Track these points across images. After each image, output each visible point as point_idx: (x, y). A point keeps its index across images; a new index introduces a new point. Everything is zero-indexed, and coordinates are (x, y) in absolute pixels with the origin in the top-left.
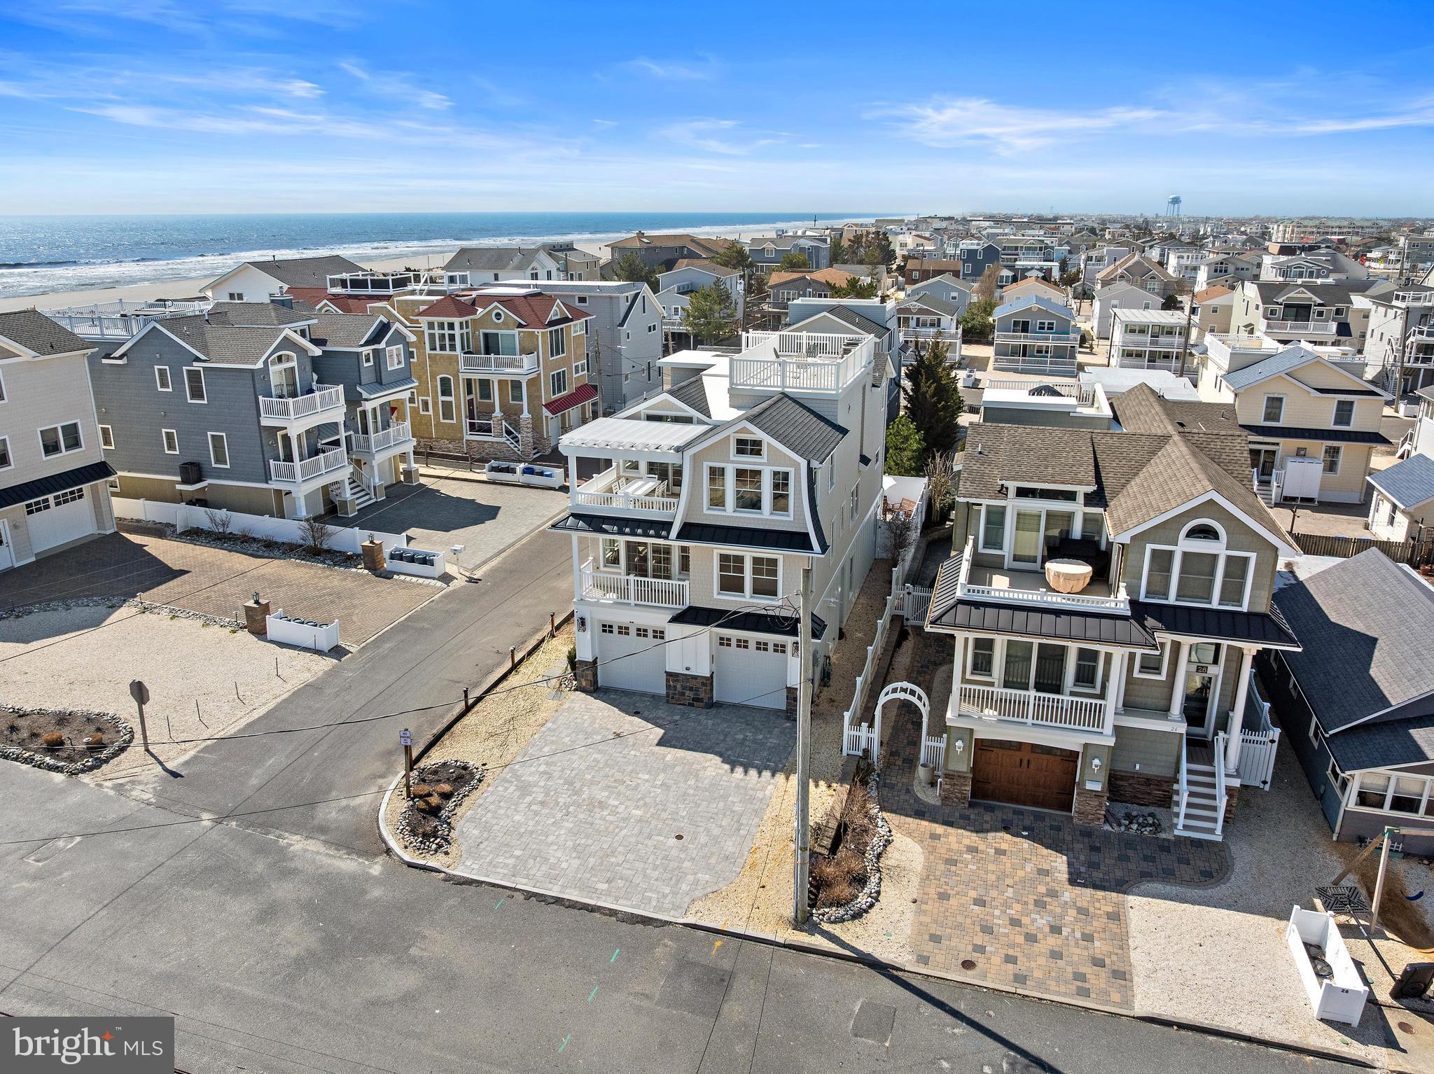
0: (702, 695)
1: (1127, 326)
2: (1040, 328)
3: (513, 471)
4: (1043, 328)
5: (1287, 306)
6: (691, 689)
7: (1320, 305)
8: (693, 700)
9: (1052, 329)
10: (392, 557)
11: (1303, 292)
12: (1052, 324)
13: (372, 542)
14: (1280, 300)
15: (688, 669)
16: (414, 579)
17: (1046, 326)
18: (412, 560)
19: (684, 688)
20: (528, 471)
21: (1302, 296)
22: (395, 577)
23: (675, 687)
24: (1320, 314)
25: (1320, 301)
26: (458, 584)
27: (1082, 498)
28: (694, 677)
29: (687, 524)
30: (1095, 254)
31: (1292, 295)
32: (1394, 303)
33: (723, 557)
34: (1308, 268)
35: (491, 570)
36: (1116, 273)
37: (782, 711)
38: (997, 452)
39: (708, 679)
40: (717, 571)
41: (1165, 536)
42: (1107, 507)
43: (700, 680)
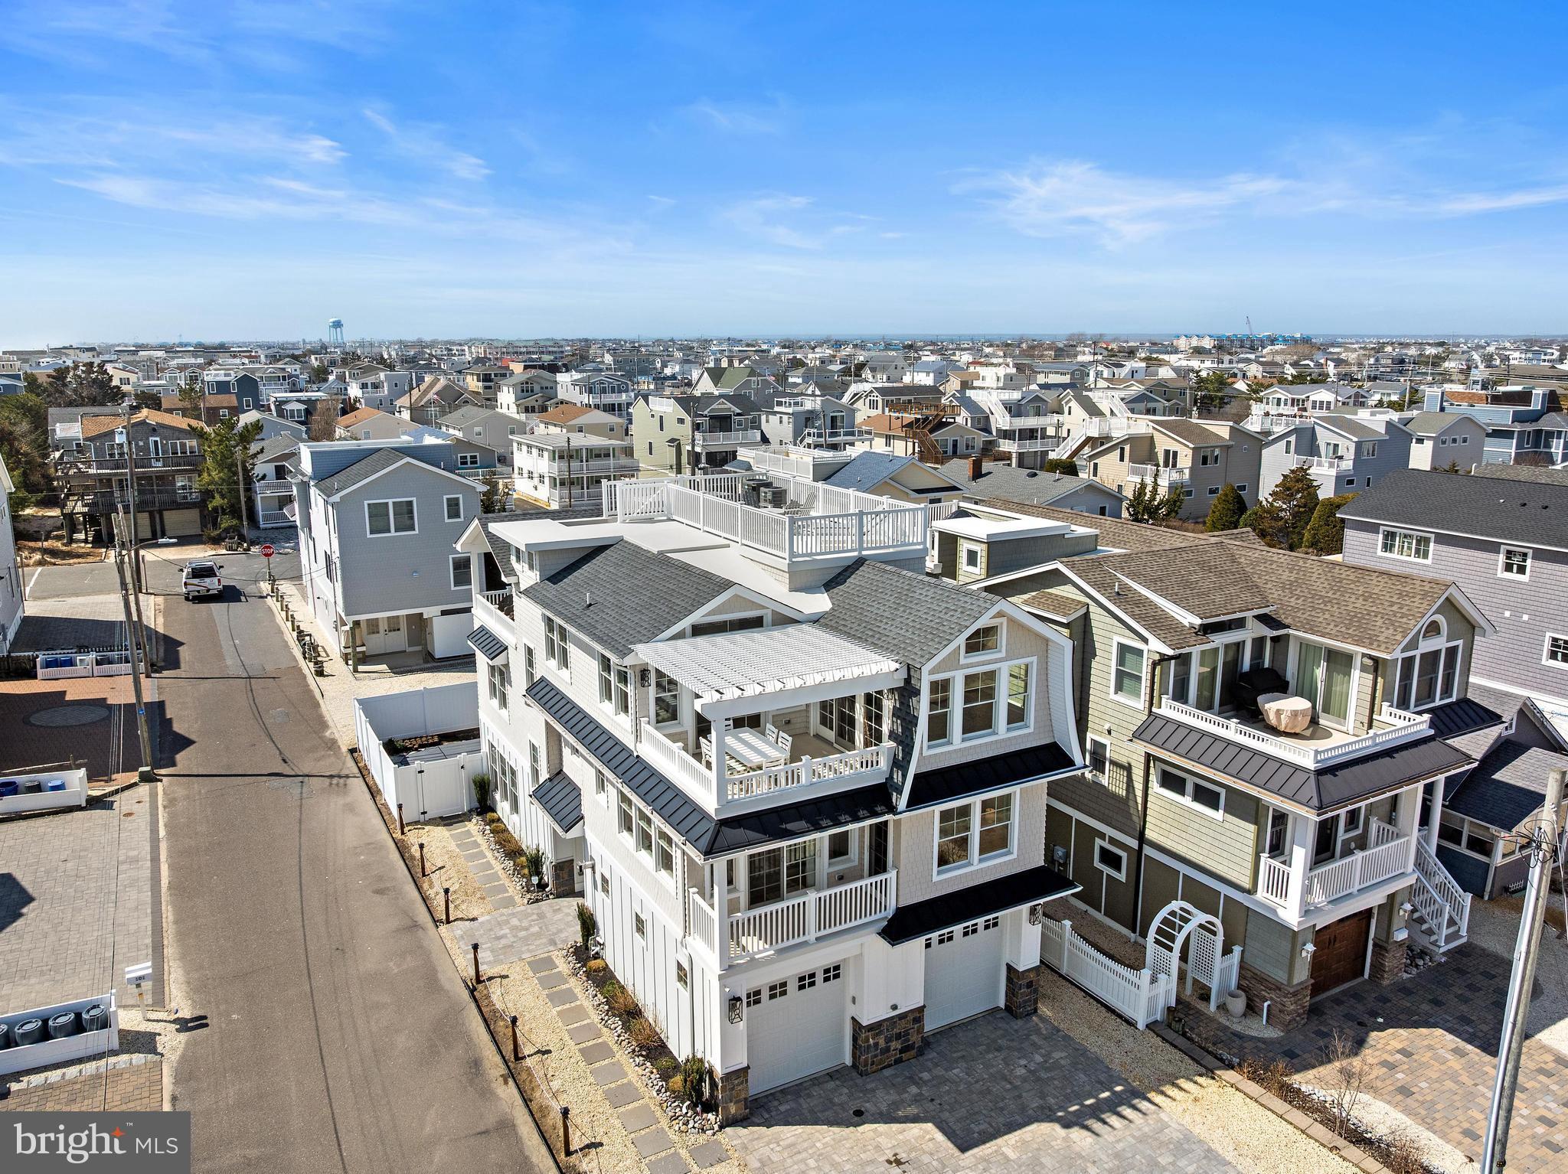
0: (914, 1038)
1: (554, 452)
2: (462, 463)
4: (466, 463)
5: (712, 417)
6: (898, 1037)
7: (738, 414)
8: (902, 1051)
9: (476, 463)
11: (723, 403)
12: (475, 457)
14: (706, 412)
15: (894, 1007)
17: (469, 459)
18: (44, 1033)
19: (888, 1040)
20: (4, 791)
21: (723, 406)
22: (14, 1085)
23: (876, 1044)
24: (740, 424)
25: (739, 411)
26: (171, 1042)
27: (1250, 623)
28: (902, 1017)
29: (917, 777)
30: (370, 380)
31: (714, 406)
32: (776, 409)
33: (945, 816)
34: (610, 383)
35: (197, 988)
36: (425, 400)
37: (997, 1009)
38: (1130, 589)
39: (921, 1009)
40: (936, 840)
41: (1413, 644)
42: (1288, 627)
43: (911, 1017)
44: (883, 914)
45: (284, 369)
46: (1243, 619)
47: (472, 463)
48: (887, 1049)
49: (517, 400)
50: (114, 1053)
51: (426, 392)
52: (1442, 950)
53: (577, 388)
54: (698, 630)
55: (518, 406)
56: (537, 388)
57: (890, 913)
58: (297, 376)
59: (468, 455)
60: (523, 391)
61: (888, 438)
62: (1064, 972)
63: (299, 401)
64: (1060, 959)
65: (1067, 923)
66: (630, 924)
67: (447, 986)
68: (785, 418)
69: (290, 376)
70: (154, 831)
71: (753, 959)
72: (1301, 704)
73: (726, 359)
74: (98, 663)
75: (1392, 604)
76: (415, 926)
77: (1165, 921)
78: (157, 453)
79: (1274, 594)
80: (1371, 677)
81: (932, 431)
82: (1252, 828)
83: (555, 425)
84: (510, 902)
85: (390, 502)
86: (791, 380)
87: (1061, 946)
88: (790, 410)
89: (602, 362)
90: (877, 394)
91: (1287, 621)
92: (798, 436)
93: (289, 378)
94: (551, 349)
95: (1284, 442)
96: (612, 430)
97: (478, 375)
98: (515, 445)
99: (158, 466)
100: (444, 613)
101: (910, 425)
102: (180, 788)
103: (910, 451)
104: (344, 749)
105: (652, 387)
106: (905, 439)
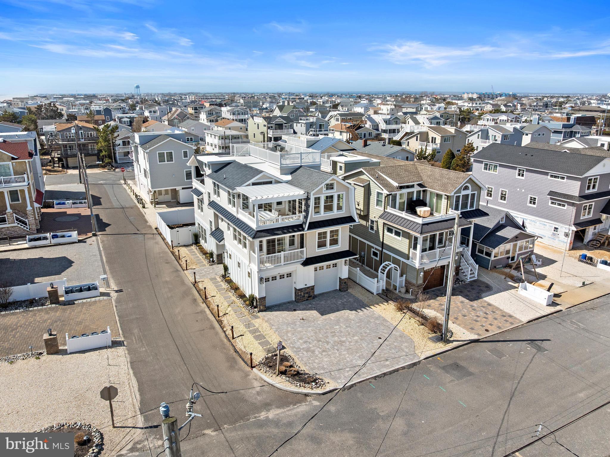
0: (311, 294)
1: (220, 137)
2: (187, 140)
3: (45, 238)
4: (189, 140)
5: (276, 124)
6: (307, 293)
7: (285, 123)
8: (308, 297)
9: (192, 140)
10: (67, 292)
12: (192, 138)
13: (52, 288)
14: (274, 123)
15: (306, 285)
16: (89, 300)
18: (81, 290)
19: (304, 294)
20: (54, 237)
21: (280, 120)
22: (76, 302)
23: (301, 294)
24: (286, 127)
26: (114, 295)
27: (416, 186)
28: (308, 288)
29: (310, 223)
30: (152, 109)
31: (277, 120)
32: (300, 121)
33: (319, 234)
34: (241, 111)
35: (117, 284)
36: (173, 117)
37: (337, 290)
38: (381, 176)
39: (314, 286)
40: (317, 240)
41: (459, 191)
42: (426, 187)
43: (311, 288)
44: (302, 259)
45: (120, 105)
46: (414, 185)
47: (191, 140)
48: (304, 296)
49: (207, 117)
50: (99, 296)
51: (173, 114)
52: (468, 280)
53: (229, 113)
54: (254, 184)
55: (207, 120)
56: (214, 113)
57: (304, 259)
58: (125, 108)
59: (190, 138)
60: (209, 114)
61: (341, 132)
62: (357, 282)
63: (126, 117)
64: (357, 279)
65: (358, 269)
66: (237, 265)
67: (187, 284)
68: (303, 124)
69: (122, 108)
70: (99, 248)
71: (267, 268)
72: (427, 209)
73: (287, 101)
74: (73, 204)
75: (454, 180)
76: (177, 271)
77: (383, 267)
78: (82, 136)
79: (425, 178)
80: (446, 201)
81: (356, 130)
82: (408, 241)
83: (221, 127)
84: (205, 265)
85: (165, 152)
86: (311, 110)
87: (357, 275)
88: (304, 122)
89: (240, 102)
90: (338, 116)
91: (426, 186)
92: (307, 131)
93: (122, 109)
94: (220, 97)
95: (477, 134)
96: (241, 129)
97: (192, 108)
98: (206, 134)
99: (82, 141)
100: (183, 189)
101: (349, 127)
102: (105, 238)
103: (348, 137)
104: (154, 228)
105: (258, 112)
106: (347, 132)
